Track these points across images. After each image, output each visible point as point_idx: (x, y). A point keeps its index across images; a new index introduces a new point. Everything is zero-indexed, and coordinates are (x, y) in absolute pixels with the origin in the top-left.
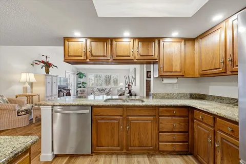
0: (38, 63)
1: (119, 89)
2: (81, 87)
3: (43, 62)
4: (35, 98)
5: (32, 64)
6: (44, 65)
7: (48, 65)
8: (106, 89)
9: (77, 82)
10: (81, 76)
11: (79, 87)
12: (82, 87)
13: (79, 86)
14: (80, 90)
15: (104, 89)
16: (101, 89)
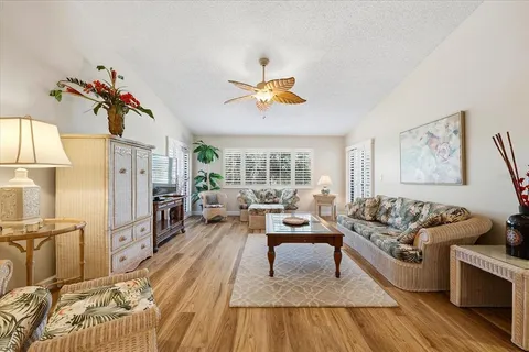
0: (80, 89)
1: (319, 192)
2: (206, 188)
3: (100, 89)
4: (68, 243)
5: (53, 93)
6: (101, 99)
7: (117, 104)
8: (278, 194)
9: (193, 173)
10: (208, 154)
11: (199, 189)
12: (209, 186)
13: (201, 184)
14: (207, 198)
15: (274, 193)
16: (264, 193)
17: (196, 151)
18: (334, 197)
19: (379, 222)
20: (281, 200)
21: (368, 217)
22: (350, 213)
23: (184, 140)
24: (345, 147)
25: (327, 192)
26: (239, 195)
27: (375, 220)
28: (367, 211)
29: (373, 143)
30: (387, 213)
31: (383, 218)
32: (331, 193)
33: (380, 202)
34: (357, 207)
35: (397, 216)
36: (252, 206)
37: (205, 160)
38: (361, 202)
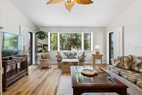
1: (95, 53)
2: (41, 51)
8: (76, 54)
9: (35, 44)
11: (39, 52)
12: (43, 50)
13: (39, 49)
14: (42, 56)
15: (74, 53)
16: (69, 54)
18: (102, 55)
19: (134, 70)
20: (77, 57)
21: (127, 68)
22: (115, 65)
25: (98, 53)
26: (57, 54)
27: (131, 69)
28: (125, 64)
29: (123, 29)
30: (139, 65)
31: (136, 69)
32: (101, 53)
33: (132, 59)
34: (119, 61)
36: (63, 60)
37: (41, 38)
38: (121, 59)
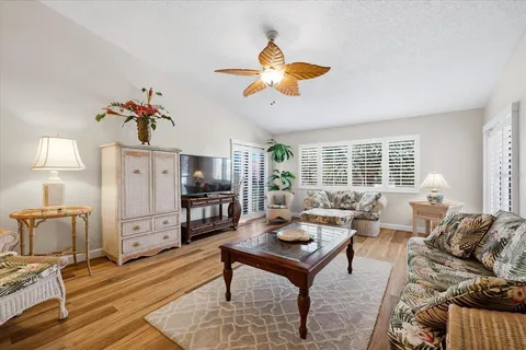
1: (423, 199)
6: (133, 114)
8: (358, 197)
10: (279, 153)
12: (281, 186)
14: (274, 198)
15: (353, 196)
16: (341, 196)
17: (269, 150)
20: (358, 206)
21: (457, 250)
23: (258, 140)
24: (483, 123)
25: (438, 199)
26: (307, 196)
27: (469, 257)
30: (497, 249)
31: (486, 258)
33: (490, 226)
34: (444, 228)
35: (506, 261)
37: (277, 159)
38: (454, 220)
